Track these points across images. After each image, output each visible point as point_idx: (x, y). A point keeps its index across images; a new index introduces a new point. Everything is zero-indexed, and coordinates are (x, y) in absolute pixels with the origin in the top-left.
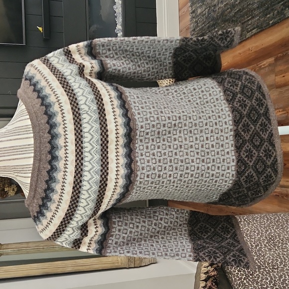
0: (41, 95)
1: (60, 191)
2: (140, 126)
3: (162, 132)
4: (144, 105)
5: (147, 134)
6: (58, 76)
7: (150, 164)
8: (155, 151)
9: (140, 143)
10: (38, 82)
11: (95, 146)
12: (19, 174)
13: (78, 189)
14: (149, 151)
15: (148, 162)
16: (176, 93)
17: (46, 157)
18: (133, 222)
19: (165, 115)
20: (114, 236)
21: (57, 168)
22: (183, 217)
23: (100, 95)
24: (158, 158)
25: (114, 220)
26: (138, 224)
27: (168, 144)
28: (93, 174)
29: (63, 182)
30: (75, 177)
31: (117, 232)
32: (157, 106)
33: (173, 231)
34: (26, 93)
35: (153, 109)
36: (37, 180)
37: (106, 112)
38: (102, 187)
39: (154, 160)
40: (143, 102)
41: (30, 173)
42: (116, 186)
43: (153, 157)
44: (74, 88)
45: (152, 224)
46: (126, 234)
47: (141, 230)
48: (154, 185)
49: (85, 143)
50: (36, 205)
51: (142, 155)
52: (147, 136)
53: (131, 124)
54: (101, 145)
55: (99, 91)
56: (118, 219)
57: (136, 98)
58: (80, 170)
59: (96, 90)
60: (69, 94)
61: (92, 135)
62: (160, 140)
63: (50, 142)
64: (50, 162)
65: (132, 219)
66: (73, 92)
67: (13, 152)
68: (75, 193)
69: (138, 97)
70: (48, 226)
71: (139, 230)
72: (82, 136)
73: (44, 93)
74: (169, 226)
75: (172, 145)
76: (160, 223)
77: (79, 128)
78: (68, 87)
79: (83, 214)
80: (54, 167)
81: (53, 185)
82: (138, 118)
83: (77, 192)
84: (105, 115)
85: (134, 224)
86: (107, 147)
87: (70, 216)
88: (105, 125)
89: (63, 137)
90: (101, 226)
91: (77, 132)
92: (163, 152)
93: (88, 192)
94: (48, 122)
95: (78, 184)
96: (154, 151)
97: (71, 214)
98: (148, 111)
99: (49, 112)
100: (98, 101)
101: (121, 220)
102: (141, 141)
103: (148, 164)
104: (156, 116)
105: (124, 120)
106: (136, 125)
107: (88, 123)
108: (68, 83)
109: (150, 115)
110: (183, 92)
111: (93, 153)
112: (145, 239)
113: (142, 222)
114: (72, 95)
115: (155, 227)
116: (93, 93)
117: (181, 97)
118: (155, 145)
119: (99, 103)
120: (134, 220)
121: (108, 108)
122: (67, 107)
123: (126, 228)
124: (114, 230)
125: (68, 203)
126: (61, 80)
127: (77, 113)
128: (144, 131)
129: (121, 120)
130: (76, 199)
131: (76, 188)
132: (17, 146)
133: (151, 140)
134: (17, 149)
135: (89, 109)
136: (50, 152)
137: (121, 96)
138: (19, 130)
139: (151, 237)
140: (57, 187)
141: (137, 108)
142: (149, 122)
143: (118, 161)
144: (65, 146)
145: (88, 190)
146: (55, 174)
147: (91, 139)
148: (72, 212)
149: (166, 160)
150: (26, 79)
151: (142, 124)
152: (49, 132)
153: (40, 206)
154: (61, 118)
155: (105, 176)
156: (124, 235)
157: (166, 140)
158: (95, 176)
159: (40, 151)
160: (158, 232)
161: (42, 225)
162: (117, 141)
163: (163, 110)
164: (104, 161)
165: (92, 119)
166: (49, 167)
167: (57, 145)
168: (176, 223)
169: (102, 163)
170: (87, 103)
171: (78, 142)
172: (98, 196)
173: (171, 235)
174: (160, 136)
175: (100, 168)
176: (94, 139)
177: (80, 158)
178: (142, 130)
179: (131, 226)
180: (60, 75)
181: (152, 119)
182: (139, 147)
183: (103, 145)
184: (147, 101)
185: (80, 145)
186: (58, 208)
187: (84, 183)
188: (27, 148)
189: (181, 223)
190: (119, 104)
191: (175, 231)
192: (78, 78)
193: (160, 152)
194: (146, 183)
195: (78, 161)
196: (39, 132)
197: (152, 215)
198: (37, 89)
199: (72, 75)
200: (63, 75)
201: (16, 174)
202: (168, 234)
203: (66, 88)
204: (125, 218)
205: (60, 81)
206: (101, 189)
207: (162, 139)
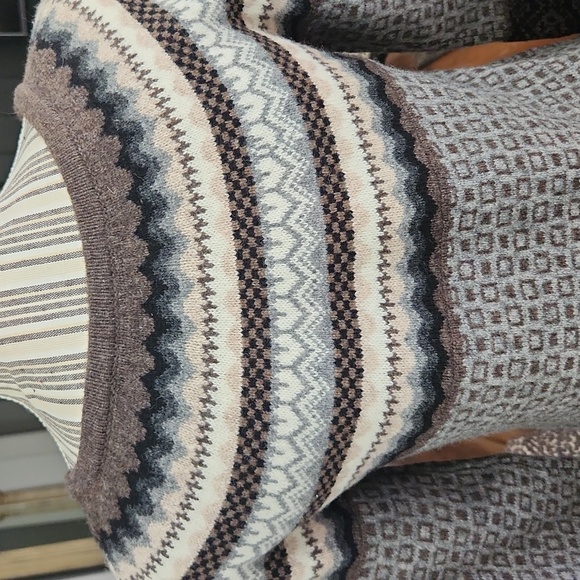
0: (101, 96)
1: (192, 447)
2: (461, 194)
3: (534, 212)
4: (463, 118)
5: (486, 219)
6: (156, 25)
7: (504, 327)
8: (514, 280)
9: (460, 255)
10: (84, 51)
11: (307, 272)
12: (39, 392)
13: (257, 435)
14: (493, 280)
15: (496, 320)
16: (542, 81)
17: (137, 323)
18: (430, 518)
19: (541, 149)
20: (372, 571)
21: (178, 364)
22: (571, 484)
23: (313, 88)
24: (526, 305)
25: (368, 520)
26: (444, 525)
27: (553, 252)
28: (310, 378)
29: (204, 415)
30: (245, 392)
31: (381, 560)
32: (506, 119)
33: (546, 533)
34: (43, 92)
35: (497, 132)
36: (109, 411)
37: (338, 148)
38: (342, 420)
39: (514, 313)
40: (458, 109)
41: (78, 387)
42: (391, 413)
43: (511, 302)
44: (219, 64)
45: (486, 518)
46: (409, 560)
47: (456, 543)
48: (515, 400)
49: (272, 263)
50: (109, 498)
51: (470, 297)
52: (485, 229)
53: (432, 186)
54: (331, 268)
55: (305, 75)
56: (381, 515)
57: (431, 94)
58: (260, 364)
59: (295, 70)
60: (204, 87)
61: (297, 236)
62: (527, 240)
63: (146, 269)
64: (151, 344)
65: (424, 511)
66: (217, 81)
67: (13, 313)
68: (247, 451)
69: (437, 93)
70: (153, 568)
71: (448, 544)
72: (260, 240)
73: (111, 89)
74: (535, 519)
75: (567, 253)
76: (509, 513)
77: (248, 212)
78: (198, 64)
79: (275, 518)
80: (169, 360)
81: (168, 426)
82: (454, 165)
83: (255, 445)
84: (336, 157)
85: (430, 525)
86: (351, 276)
87: (231, 530)
88: (338, 196)
89: (192, 249)
90: (331, 548)
91: (243, 225)
92: (540, 281)
93: (292, 443)
94: (134, 196)
95: (258, 415)
96: (511, 279)
97: (234, 523)
98: (482, 136)
99: (135, 158)
100: (309, 107)
101: (392, 515)
102: (465, 245)
103: (495, 328)
104: (511, 155)
105: (406, 175)
106: (447, 188)
107: (277, 190)
108: (194, 47)
109: (491, 151)
110: (564, 74)
111: (302, 301)
112: (467, 568)
113: (455, 518)
114: (215, 91)
115: (495, 528)
116: (286, 81)
117: (563, 91)
118: (510, 259)
119: (312, 116)
120: (432, 511)
121: (344, 131)
122: (200, 135)
123: (409, 542)
124: (371, 554)
125: (224, 487)
126: (170, 40)
127: (237, 154)
128: (475, 212)
129: (393, 175)
130: (251, 470)
131: (250, 434)
132: (25, 290)
133: (496, 240)
134: (27, 300)
135: (279, 138)
136: (150, 307)
137: (380, 91)
138: (26, 228)
139: (485, 560)
140: (183, 433)
141: (441, 130)
142: (491, 175)
143: (391, 322)
144: (202, 281)
145: (295, 434)
146: (172, 388)
147: (294, 250)
148: (237, 516)
149: (553, 311)
150: (42, 45)
151: (468, 184)
152: (142, 232)
153: (122, 503)
154: (180, 177)
155: (352, 382)
156: (403, 566)
157: (547, 239)
158: (314, 384)
159: (114, 303)
160: (504, 543)
161: (132, 562)
162: (385, 251)
163: (530, 133)
164: (343, 326)
165: (293, 175)
166: (150, 361)
167: (173, 279)
168: (552, 506)
169: (338, 335)
170: (270, 117)
171: (247, 264)
172: (328, 452)
173: (543, 549)
174: (528, 226)
175: (331, 352)
176: (302, 249)
177: (259, 322)
178: (471, 205)
179: (424, 533)
180: (162, 20)
181: (500, 164)
182: (459, 268)
183: (337, 267)
184: (468, 102)
185: (255, 274)
186: (188, 506)
187: (280, 412)
188: (62, 294)
189: (566, 503)
190: (379, 119)
191: (552, 533)
192: (227, 32)
193: (531, 282)
194: (491, 395)
195: (253, 333)
196: (104, 233)
197: (481, 489)
198: (83, 75)
199: (207, 19)
200: (173, 21)
201: (29, 391)
202: (534, 543)
203: (191, 67)
204: (402, 508)
205: (166, 43)
206: (340, 430)
207: (533, 234)
